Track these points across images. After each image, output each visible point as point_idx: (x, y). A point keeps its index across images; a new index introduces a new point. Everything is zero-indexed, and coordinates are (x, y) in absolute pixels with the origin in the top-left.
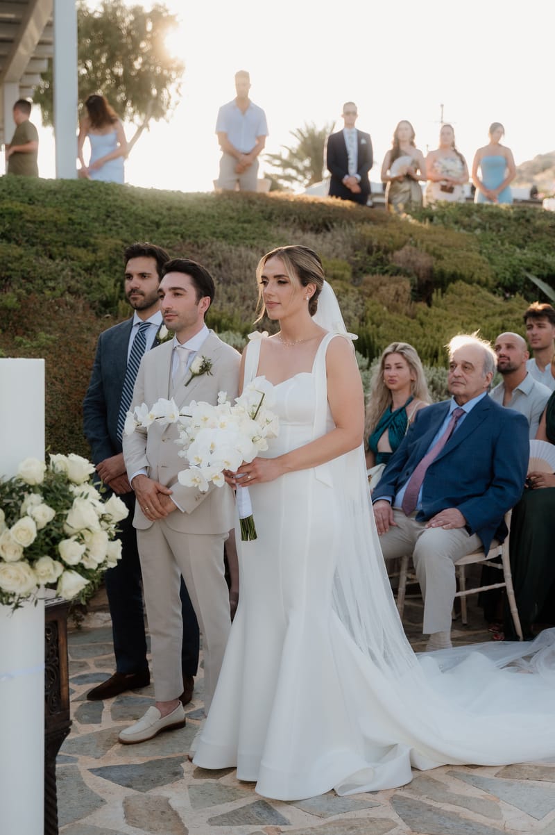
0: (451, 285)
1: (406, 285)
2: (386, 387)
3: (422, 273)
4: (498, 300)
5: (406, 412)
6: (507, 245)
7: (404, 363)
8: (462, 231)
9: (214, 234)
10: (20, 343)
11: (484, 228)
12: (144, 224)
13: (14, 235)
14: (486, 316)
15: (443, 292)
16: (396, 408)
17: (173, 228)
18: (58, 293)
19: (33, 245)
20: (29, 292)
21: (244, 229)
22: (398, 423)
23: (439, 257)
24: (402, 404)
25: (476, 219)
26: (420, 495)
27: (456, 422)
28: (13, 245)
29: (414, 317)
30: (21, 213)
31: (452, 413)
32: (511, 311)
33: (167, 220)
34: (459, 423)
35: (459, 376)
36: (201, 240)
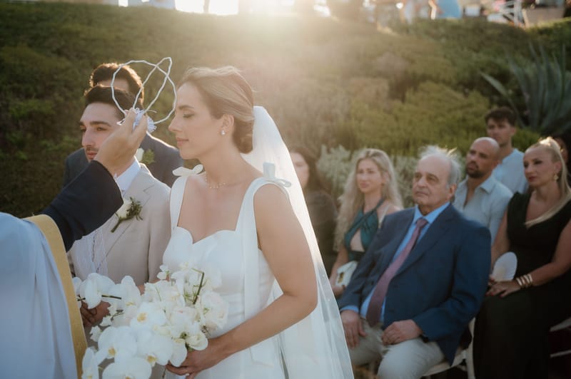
0: (422, 85)
1: (384, 85)
2: (359, 191)
3: (398, 74)
4: (459, 96)
5: (377, 214)
6: (466, 50)
7: (375, 168)
8: (431, 41)
10: (45, 146)
11: (447, 37)
14: (450, 111)
15: (416, 90)
16: (367, 209)
20: (67, 98)
22: (369, 224)
23: (412, 62)
24: (373, 206)
25: (442, 30)
26: (383, 308)
27: (419, 232)
28: (63, 59)
29: (390, 112)
30: (77, 33)
31: (416, 222)
32: (470, 105)
34: (423, 233)
35: (424, 187)
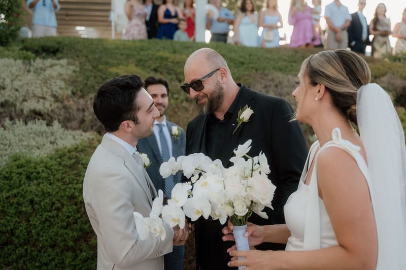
3: (398, 90)
9: (274, 68)
12: (235, 63)
13: (160, 69)
17: (251, 65)
18: (179, 101)
19: (170, 74)
21: (292, 66)
33: (248, 61)
36: (267, 72)
